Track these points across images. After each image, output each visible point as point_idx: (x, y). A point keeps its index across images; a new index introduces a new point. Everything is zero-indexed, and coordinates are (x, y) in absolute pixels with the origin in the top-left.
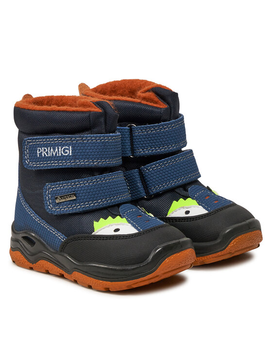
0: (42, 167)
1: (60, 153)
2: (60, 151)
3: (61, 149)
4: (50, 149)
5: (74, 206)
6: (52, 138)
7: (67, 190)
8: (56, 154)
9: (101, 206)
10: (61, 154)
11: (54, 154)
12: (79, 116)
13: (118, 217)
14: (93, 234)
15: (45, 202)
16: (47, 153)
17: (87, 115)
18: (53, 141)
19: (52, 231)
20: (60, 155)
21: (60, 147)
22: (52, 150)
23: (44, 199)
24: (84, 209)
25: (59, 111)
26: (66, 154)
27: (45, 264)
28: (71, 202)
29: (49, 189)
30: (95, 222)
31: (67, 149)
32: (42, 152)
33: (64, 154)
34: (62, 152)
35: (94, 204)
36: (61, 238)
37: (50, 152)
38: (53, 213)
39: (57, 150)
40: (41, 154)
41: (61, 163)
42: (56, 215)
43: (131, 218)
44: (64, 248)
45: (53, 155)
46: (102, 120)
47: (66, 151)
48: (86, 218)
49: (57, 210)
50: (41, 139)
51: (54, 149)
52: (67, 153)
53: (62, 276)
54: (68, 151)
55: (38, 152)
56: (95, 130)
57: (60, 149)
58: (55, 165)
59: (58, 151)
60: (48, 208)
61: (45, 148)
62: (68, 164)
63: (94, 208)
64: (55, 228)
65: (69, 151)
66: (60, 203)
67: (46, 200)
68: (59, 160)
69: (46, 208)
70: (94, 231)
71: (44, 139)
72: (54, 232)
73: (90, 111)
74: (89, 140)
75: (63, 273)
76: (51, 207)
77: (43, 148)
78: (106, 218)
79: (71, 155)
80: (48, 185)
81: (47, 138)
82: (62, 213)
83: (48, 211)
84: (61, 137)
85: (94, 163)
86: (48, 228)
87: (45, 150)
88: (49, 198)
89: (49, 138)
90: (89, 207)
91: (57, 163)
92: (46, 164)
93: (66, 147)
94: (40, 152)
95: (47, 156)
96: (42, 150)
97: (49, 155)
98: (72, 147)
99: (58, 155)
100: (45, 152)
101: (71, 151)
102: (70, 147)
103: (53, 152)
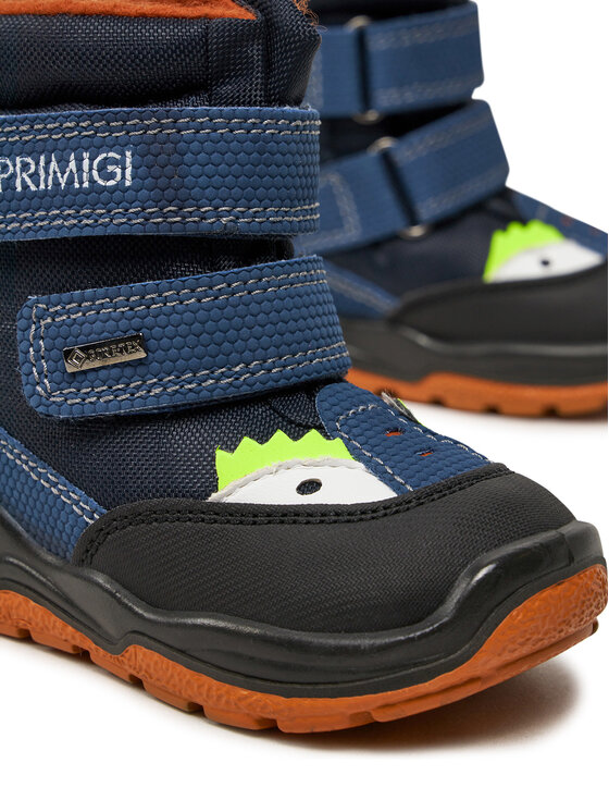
0: (14, 232)
1: (85, 177)
2: (85, 170)
3: (92, 160)
4: (48, 163)
5: (138, 388)
6: (55, 119)
7: (111, 322)
8: (70, 182)
9: (245, 390)
10: (92, 181)
11: (63, 182)
12: (164, 33)
13: (314, 433)
15: (25, 369)
16: (35, 177)
17: (195, 29)
18: (60, 129)
19: (48, 481)
20: (86, 185)
21: (86, 155)
22: (54, 165)
23: (21, 357)
24: (178, 400)
25: (83, 15)
26: (112, 183)
27: (17, 608)
28: (128, 371)
29: (40, 318)
30: (220, 455)
31: (115, 162)
32: (14, 176)
33: (101, 182)
34: (95, 173)
35: (218, 380)
36: (83, 509)
37: (47, 173)
38: (52, 410)
39: (72, 165)
40: (9, 182)
41: (87, 217)
42: (66, 422)
43: (362, 439)
44: (91, 548)
45: (56, 183)
46: (255, 52)
47: (110, 168)
48: (183, 437)
49: (69, 403)
50: (11, 124)
51: (64, 164)
52: (112, 176)
53: (81, 656)
54: (119, 171)
56: (226, 89)
57: (86, 163)
58: (63, 224)
59: (80, 169)
60: (34, 393)
61: (29, 160)
62: (118, 222)
63: (217, 395)
64: (61, 470)
65: (124, 169)
67: (27, 361)
68: (82, 207)
69: (26, 391)
71: (22, 122)
72: (55, 485)
73: (206, 17)
74: (202, 126)
75: (88, 645)
76: (45, 389)
77: (18, 159)
78: (263, 438)
79: (128, 183)
80: (36, 303)
81: (33, 122)
82: (89, 413)
83: (32, 402)
84: (90, 117)
85: (219, 217)
86: (32, 469)
87: (25, 166)
88: (37, 351)
89: (43, 120)
90: (198, 393)
91: (75, 218)
92: (30, 222)
93: (111, 154)
94: (6, 176)
95: (33, 188)
96: (15, 166)
97: (42, 186)
98: (133, 155)
99: (77, 185)
100: (25, 175)
101: (128, 171)
102: (128, 154)
103: (59, 175)
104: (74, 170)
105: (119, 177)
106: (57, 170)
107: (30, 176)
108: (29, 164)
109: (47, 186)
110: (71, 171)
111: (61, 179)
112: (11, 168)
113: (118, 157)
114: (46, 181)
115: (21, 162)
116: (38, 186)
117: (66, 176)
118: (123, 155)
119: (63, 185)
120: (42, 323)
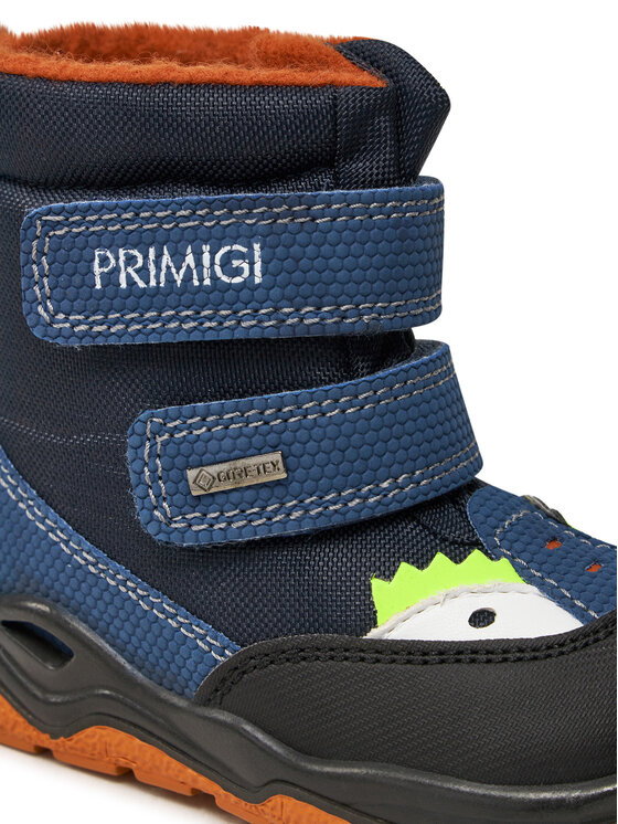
0: (119, 335)
1: (206, 273)
2: (206, 265)
3: (213, 253)
4: (159, 256)
5: (276, 512)
6: (166, 207)
7: (243, 439)
8: (188, 278)
9: (394, 507)
10: (214, 277)
11: (179, 278)
12: (283, 103)
13: (476, 555)
14: (373, 634)
15: (139, 491)
16: (143, 272)
17: (323, 99)
18: (172, 218)
19: (163, 611)
20: (207, 282)
21: (206, 248)
22: (166, 259)
23: (133, 478)
24: (322, 524)
25: (189, 84)
26: (238, 280)
27: (119, 745)
28: (264, 493)
29: (154, 434)
30: (376, 584)
31: (242, 256)
32: (116, 270)
33: (225, 279)
34: (218, 269)
35: (365, 498)
36: (212, 647)
37: (158, 268)
38: (175, 539)
39: (190, 260)
40: (111, 278)
41: (210, 319)
42: (190, 549)
43: (527, 555)
44: (222, 687)
45: (170, 280)
46: (383, 123)
47: (236, 263)
48: (331, 561)
49: (194, 529)
50: (111, 211)
51: (178, 258)
52: (238, 272)
54: (246, 266)
55: (97, 269)
56: (359, 167)
57: (206, 258)
58: (184, 326)
59: (199, 263)
60: (152, 518)
61: (135, 252)
62: (246, 325)
63: (364, 515)
64: (179, 601)
65: (252, 264)
66: (212, 495)
67: (141, 482)
68: (203, 307)
69: (142, 517)
70: (375, 624)
71: (125, 209)
72: (173, 617)
73: (333, 85)
74: (339, 213)
75: (205, 784)
76: (165, 514)
77: (122, 252)
78: (422, 562)
79: (258, 280)
80: (150, 418)
81: (138, 210)
82: (218, 539)
83: (151, 529)
84: (209, 204)
85: (360, 315)
86: (142, 597)
87: (130, 260)
88: (153, 472)
89: (152, 207)
90: (344, 514)
91: (194, 320)
92: (139, 323)
93: (237, 247)
94: (106, 270)
95: (141, 284)
96: (117, 259)
97: (153, 283)
98: (262, 248)
99: (196, 283)
100: (130, 270)
101: (258, 267)
102: (257, 247)
103: (174, 270)
104: (193, 265)
105: (246, 273)
106: (171, 264)
107: (137, 271)
108: (135, 257)
109: (158, 283)
110: (188, 266)
111: (176, 276)
112: (113, 261)
113: (244, 250)
114: (157, 277)
115: (125, 255)
116: (147, 282)
117: (182, 271)
118: (251, 248)
119: (179, 282)
120: (159, 440)
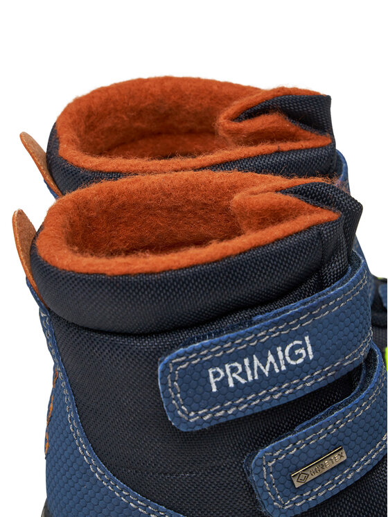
0: (234, 414)
1: (282, 362)
2: (281, 358)
3: (283, 351)
4: (252, 362)
5: (340, 479)
6: (251, 333)
7: (319, 447)
10: (287, 364)
11: (266, 371)
15: (264, 497)
18: (256, 338)
20: (283, 368)
21: (279, 349)
22: (256, 362)
23: (259, 490)
24: (364, 473)
26: (300, 361)
29: (267, 462)
31: (299, 347)
33: (293, 363)
34: (288, 359)
37: (252, 369)
38: (289, 514)
39: (271, 358)
41: (288, 388)
47: (297, 352)
49: (299, 505)
50: (216, 345)
52: (300, 356)
54: (303, 351)
55: (212, 380)
57: (280, 354)
58: (274, 397)
59: (276, 359)
60: (274, 508)
61: (236, 364)
62: (309, 384)
65: (306, 350)
66: (307, 483)
67: (264, 491)
68: (283, 383)
69: (268, 509)
71: (226, 342)
76: (280, 503)
77: (227, 366)
79: (311, 357)
80: (264, 453)
81: (234, 340)
83: (276, 515)
84: (274, 323)
85: (360, 353)
87: (234, 370)
88: (270, 482)
89: (243, 336)
91: (279, 391)
92: (245, 403)
93: (296, 342)
94: (218, 379)
95: (243, 381)
96: (225, 371)
97: (250, 378)
98: (309, 338)
99: (277, 371)
100: (234, 375)
101: (310, 349)
102: (307, 338)
103: (262, 368)
104: (273, 361)
105: (304, 355)
106: (260, 365)
107: (239, 375)
108: (236, 367)
109: (253, 378)
110: (271, 363)
111: (264, 370)
112: (222, 374)
113: (300, 342)
114: (253, 374)
115: (230, 367)
116: (247, 379)
117: (268, 366)
118: (304, 340)
119: (267, 374)
120: (270, 464)
